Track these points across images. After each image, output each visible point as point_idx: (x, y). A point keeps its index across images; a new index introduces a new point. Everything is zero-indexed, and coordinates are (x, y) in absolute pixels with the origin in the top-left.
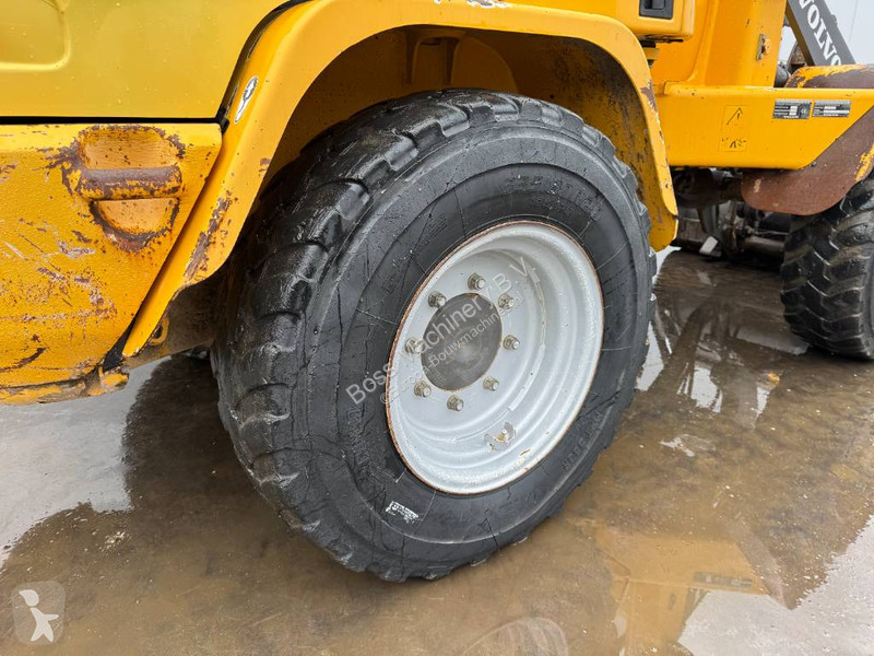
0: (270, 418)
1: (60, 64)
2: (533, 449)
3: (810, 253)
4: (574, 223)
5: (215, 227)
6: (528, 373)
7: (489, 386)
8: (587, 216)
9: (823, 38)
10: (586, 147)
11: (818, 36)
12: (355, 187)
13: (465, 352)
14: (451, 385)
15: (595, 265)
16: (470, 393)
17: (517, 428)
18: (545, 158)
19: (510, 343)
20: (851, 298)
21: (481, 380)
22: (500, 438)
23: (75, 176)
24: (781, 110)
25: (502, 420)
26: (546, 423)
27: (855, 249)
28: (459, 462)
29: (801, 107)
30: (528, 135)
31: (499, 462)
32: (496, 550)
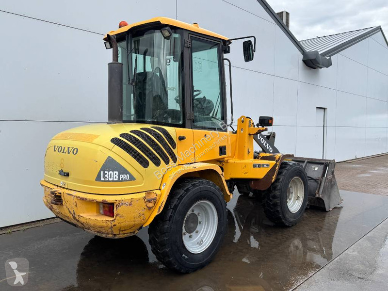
0: (165, 238)
1: (143, 184)
2: (207, 244)
3: (267, 201)
4: (210, 199)
5: (161, 205)
6: (204, 229)
7: (197, 232)
8: (212, 197)
9: (266, 144)
10: (211, 186)
11: (264, 144)
12: (177, 199)
13: (192, 225)
14: (189, 233)
15: (215, 206)
16: (193, 234)
17: (204, 240)
18: (205, 189)
19: (200, 223)
20: (278, 211)
21: (195, 231)
22: (200, 243)
23: (146, 200)
24: (255, 166)
25: (200, 239)
26: (209, 239)
27: (276, 200)
28: (194, 248)
29: (259, 165)
30: (201, 186)
31: (201, 248)
32: (202, 267)
